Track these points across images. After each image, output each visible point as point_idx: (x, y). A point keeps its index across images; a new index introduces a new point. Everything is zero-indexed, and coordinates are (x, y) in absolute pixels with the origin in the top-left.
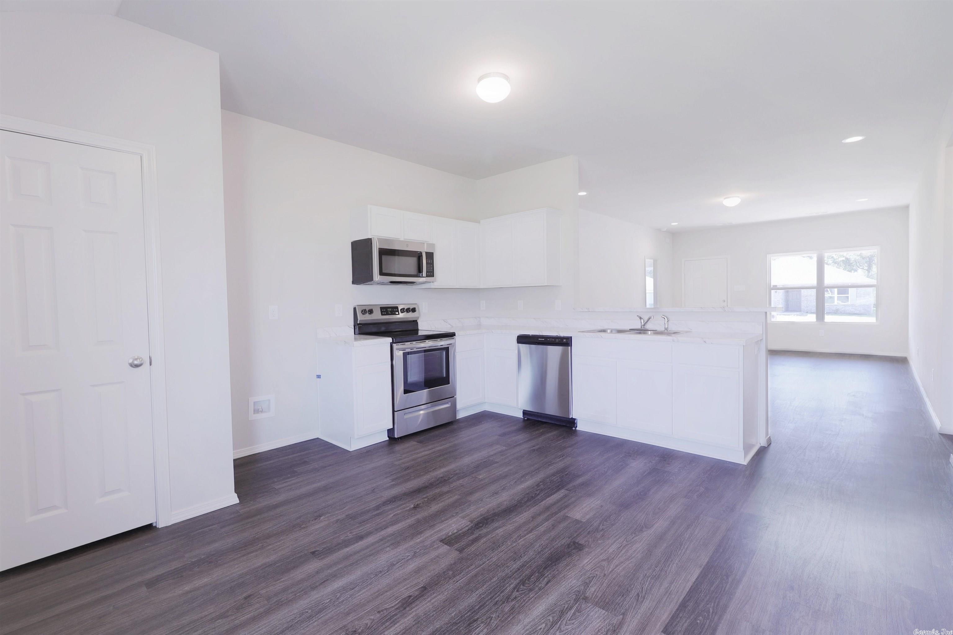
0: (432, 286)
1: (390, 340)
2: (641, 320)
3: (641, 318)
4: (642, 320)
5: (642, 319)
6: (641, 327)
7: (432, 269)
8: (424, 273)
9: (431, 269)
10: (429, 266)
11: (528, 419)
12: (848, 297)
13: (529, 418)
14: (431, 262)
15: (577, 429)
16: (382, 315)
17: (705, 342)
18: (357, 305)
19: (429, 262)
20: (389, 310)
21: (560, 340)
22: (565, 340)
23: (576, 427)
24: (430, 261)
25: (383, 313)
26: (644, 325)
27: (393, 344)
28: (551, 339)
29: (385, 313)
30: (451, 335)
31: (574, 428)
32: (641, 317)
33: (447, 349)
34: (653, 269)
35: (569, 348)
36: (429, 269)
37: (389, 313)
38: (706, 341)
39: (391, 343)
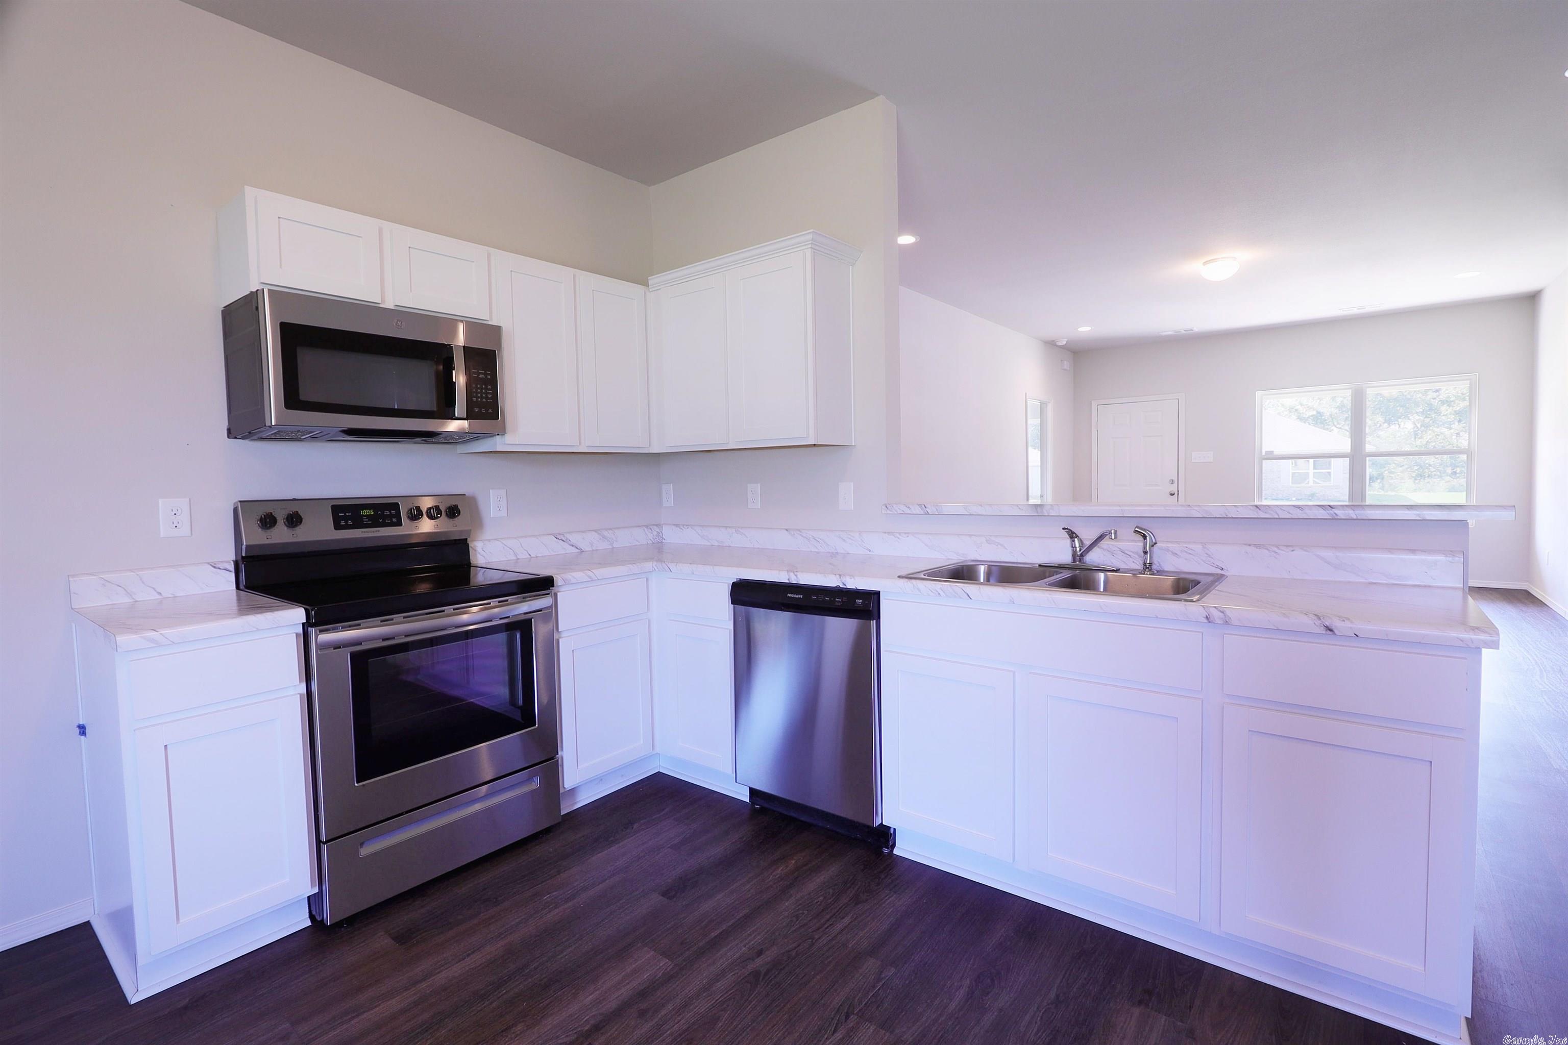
0: (500, 443)
1: (298, 615)
2: (1074, 541)
3: (1072, 535)
4: (1076, 540)
5: (1077, 536)
6: (1074, 561)
7: (490, 396)
8: (460, 407)
9: (487, 398)
10: (482, 389)
11: (763, 810)
12: (1329, 473)
13: (766, 805)
14: (489, 377)
15: (896, 852)
16: (337, 527)
17: (1331, 630)
18: (240, 501)
19: (481, 376)
20: (365, 512)
21: (845, 599)
22: (859, 601)
23: (894, 845)
24: (485, 374)
25: (343, 523)
26: (1082, 555)
27: (310, 629)
28: (821, 597)
29: (350, 522)
30: (543, 585)
31: (886, 851)
32: (1073, 533)
33: (523, 627)
34: (1039, 422)
35: (874, 623)
36: (482, 398)
37: (366, 520)
38: (1333, 628)
39: (303, 624)
